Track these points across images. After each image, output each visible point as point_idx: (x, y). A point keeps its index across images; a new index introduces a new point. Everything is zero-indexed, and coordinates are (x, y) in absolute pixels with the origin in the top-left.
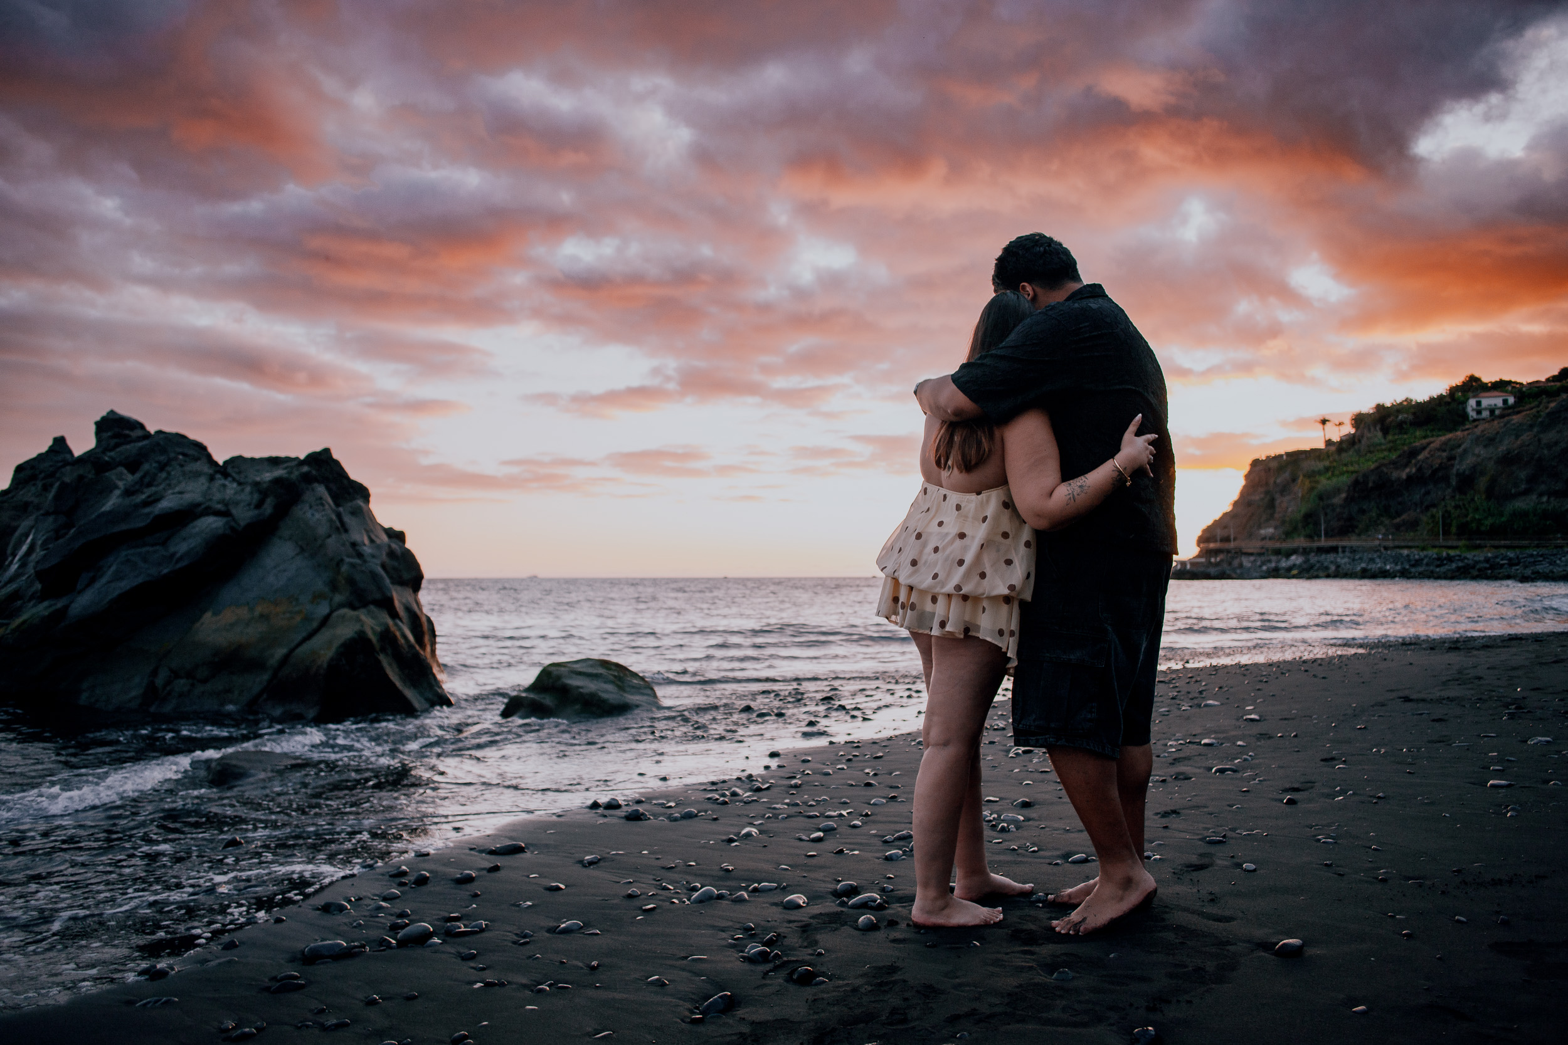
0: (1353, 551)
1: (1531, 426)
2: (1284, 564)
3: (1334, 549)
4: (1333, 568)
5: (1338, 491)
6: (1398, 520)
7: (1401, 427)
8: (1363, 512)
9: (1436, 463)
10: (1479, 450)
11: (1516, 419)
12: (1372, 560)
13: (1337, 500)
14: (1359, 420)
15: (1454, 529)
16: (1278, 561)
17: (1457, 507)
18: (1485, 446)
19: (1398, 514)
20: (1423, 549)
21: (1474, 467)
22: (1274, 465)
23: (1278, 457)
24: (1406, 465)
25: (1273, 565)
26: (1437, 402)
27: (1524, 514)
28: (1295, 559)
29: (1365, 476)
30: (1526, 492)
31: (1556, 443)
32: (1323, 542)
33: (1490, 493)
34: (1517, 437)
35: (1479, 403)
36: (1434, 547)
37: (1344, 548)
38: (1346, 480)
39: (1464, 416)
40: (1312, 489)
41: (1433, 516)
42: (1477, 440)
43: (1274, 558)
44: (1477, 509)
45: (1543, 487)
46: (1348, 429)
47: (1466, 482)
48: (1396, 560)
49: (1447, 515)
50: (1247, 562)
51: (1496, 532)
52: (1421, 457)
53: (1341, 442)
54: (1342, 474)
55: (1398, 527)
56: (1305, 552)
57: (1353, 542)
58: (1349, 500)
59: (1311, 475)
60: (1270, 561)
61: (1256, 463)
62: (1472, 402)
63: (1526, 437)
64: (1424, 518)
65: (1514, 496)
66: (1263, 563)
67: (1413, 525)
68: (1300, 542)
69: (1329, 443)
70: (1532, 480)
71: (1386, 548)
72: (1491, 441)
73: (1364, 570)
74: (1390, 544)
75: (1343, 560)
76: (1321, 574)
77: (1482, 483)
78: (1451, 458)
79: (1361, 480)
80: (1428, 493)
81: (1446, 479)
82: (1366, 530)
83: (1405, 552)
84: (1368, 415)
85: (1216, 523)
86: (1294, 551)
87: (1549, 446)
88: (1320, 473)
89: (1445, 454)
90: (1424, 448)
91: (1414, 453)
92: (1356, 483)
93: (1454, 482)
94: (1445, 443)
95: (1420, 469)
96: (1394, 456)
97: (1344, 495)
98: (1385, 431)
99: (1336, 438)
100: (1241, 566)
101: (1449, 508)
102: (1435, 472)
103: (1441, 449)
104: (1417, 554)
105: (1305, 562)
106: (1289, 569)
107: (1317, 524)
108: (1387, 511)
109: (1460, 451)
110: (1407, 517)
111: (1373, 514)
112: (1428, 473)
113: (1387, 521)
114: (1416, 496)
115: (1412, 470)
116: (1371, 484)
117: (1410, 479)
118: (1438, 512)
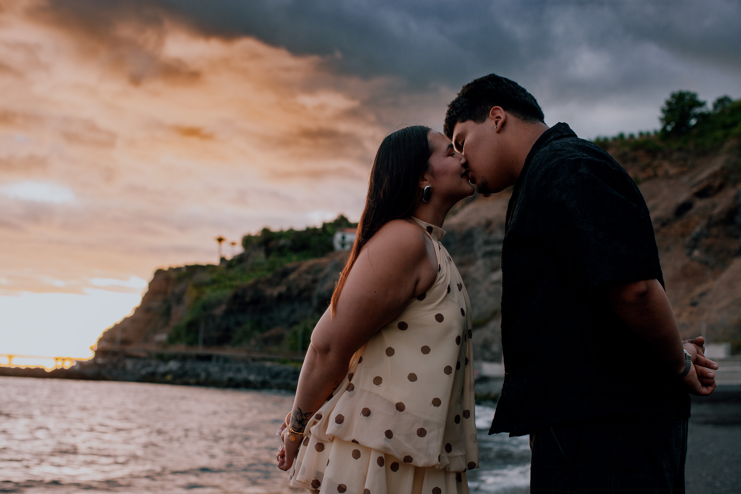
0: (226, 360)
2: (162, 368)
3: (208, 358)
4: (203, 376)
5: (219, 303)
6: (267, 334)
7: (281, 251)
8: (239, 324)
9: (302, 285)
12: (239, 370)
13: (219, 311)
14: (247, 241)
16: (157, 366)
19: (268, 328)
20: (284, 362)
22: (174, 275)
23: (178, 269)
24: (278, 284)
25: (150, 369)
26: (311, 232)
28: (173, 365)
29: (244, 291)
32: (201, 350)
35: (343, 238)
37: (218, 358)
38: (228, 293)
39: (331, 248)
40: (198, 299)
41: (295, 333)
43: (154, 362)
46: (239, 250)
47: (324, 303)
48: (259, 371)
50: (129, 364)
52: (292, 276)
53: (232, 261)
54: (226, 287)
55: (266, 341)
56: (183, 358)
57: (228, 351)
58: (228, 313)
59: (200, 286)
60: (149, 365)
61: (159, 273)
62: (338, 236)
64: (288, 334)
66: (144, 367)
67: (279, 339)
68: (180, 348)
69: (223, 260)
71: (254, 360)
73: (231, 380)
74: (255, 355)
75: (214, 368)
76: (192, 381)
78: (315, 281)
79: (240, 293)
80: (293, 311)
81: (309, 299)
82: (240, 341)
83: (268, 364)
84: (256, 237)
85: (117, 327)
86: (174, 357)
88: (207, 284)
89: (310, 277)
90: (294, 270)
91: (285, 273)
92: (236, 297)
93: (315, 303)
94: (311, 267)
95: (289, 289)
96: (269, 275)
97: (223, 307)
98: (268, 253)
99: (229, 257)
100: (124, 368)
102: (301, 292)
103: (308, 272)
104: (277, 367)
105: (181, 368)
106: (165, 374)
107: (197, 332)
108: (259, 325)
109: (321, 275)
110: (273, 332)
111: (248, 327)
112: (295, 292)
113: (258, 334)
114: (284, 314)
115: (282, 289)
116: (248, 299)
117: (280, 297)
118: (299, 328)
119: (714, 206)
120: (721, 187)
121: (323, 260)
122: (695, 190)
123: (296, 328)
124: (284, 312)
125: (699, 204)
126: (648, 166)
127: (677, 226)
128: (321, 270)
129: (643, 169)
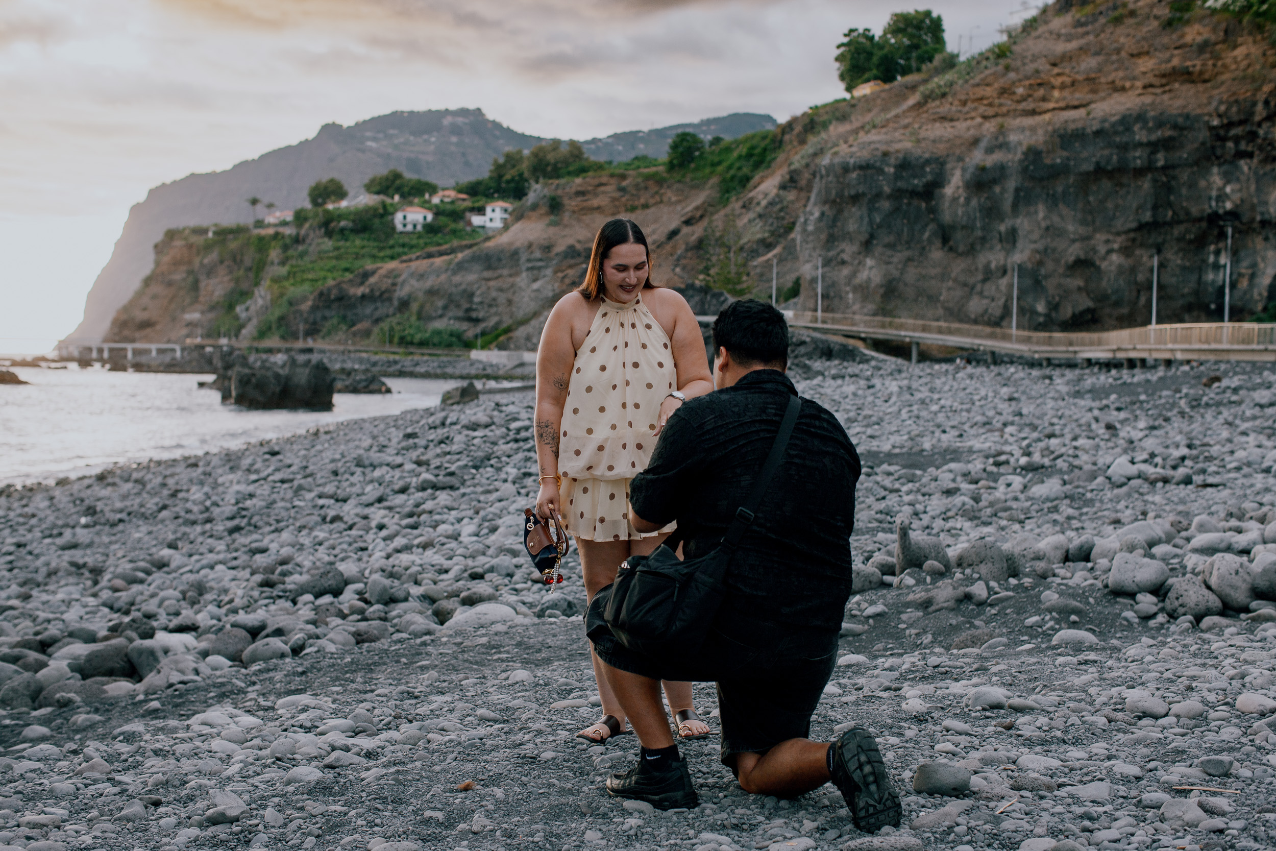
0: (325, 352)
1: (447, 270)
3: (310, 350)
5: (305, 299)
6: (354, 328)
8: (325, 318)
9: (383, 287)
10: (413, 282)
13: (305, 307)
15: (396, 340)
17: (399, 324)
18: (418, 280)
19: (355, 324)
20: (376, 353)
21: (410, 296)
24: (361, 285)
27: (438, 333)
29: (329, 290)
30: (441, 316)
31: (461, 284)
32: (302, 344)
33: (420, 317)
34: (438, 276)
35: (405, 217)
36: (383, 352)
37: (318, 350)
38: (309, 289)
40: (282, 294)
41: (382, 329)
42: (412, 275)
44: (411, 326)
45: (451, 314)
47: (404, 304)
49: (392, 329)
51: (422, 344)
52: (372, 280)
55: (355, 335)
58: (314, 307)
59: (279, 280)
62: (399, 216)
63: (443, 277)
64: (375, 329)
65: (435, 318)
67: (367, 334)
70: (445, 307)
72: (421, 277)
77: (415, 307)
78: (394, 284)
79: (325, 291)
80: (376, 309)
81: (390, 299)
82: (329, 333)
87: (457, 286)
88: (284, 278)
89: (390, 281)
90: (374, 272)
91: (366, 275)
92: (321, 294)
93: (396, 303)
94: (390, 271)
95: (372, 291)
96: (350, 276)
97: (310, 303)
101: (394, 324)
102: (382, 293)
103: (387, 276)
109: (400, 280)
110: (360, 326)
111: (335, 321)
112: (377, 294)
113: (344, 328)
114: (368, 311)
115: (365, 290)
116: (333, 297)
117: (363, 297)
118: (385, 325)
119: (693, 233)
120: (702, 217)
121: (401, 266)
122: (683, 219)
123: (382, 325)
125: (685, 230)
126: (657, 193)
127: (668, 248)
128: (399, 276)
129: (653, 196)
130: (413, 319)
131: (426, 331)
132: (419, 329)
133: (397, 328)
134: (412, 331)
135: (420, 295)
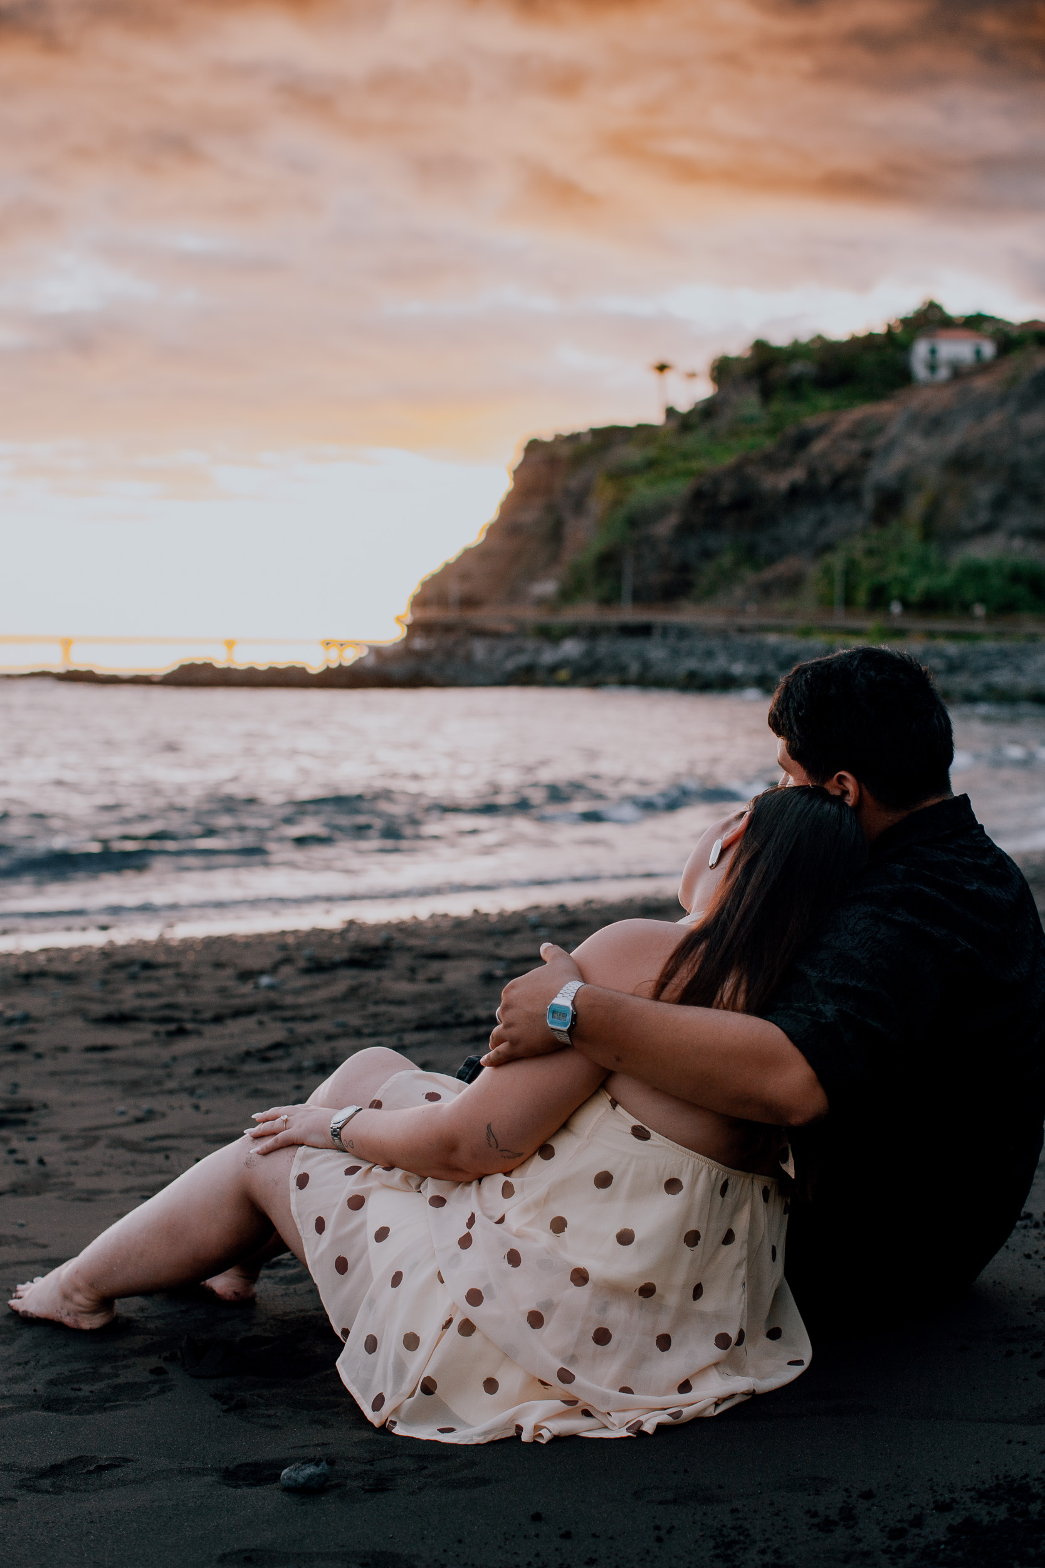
0: (683, 633)
1: (1004, 400)
5: (663, 509)
6: (768, 574)
8: (707, 554)
9: (841, 464)
10: (915, 441)
11: (981, 384)
13: (664, 528)
17: (870, 552)
18: (927, 436)
19: (771, 560)
20: (804, 634)
21: (903, 477)
24: (789, 465)
29: (716, 481)
33: (930, 529)
34: (980, 419)
37: (665, 629)
38: (681, 488)
40: (617, 502)
41: (828, 571)
42: (912, 423)
44: (902, 559)
45: (1015, 521)
47: (890, 502)
49: (851, 569)
52: (818, 447)
54: (677, 474)
55: (766, 590)
57: (684, 615)
59: (621, 474)
63: (994, 420)
64: (813, 571)
67: (793, 585)
70: (999, 503)
71: (741, 631)
72: (935, 426)
78: (867, 455)
79: (708, 488)
80: (823, 522)
81: (856, 495)
82: (712, 591)
88: (636, 471)
89: (856, 447)
91: (803, 441)
92: (698, 495)
93: (869, 502)
94: (860, 424)
95: (812, 474)
96: (769, 444)
97: (674, 519)
101: (858, 555)
102: (838, 480)
103: (851, 435)
107: (619, 576)
108: (750, 556)
109: (880, 441)
110: (783, 568)
111: (726, 560)
112: (825, 480)
113: (750, 576)
114: (804, 528)
115: (796, 474)
116: (724, 499)
117: (795, 493)
118: (837, 561)
121: (885, 408)
123: (828, 558)
124: (803, 525)
128: (880, 430)
130: (912, 537)
131: (943, 569)
132: (924, 565)
133: (867, 564)
134: (904, 571)
135: (933, 476)
